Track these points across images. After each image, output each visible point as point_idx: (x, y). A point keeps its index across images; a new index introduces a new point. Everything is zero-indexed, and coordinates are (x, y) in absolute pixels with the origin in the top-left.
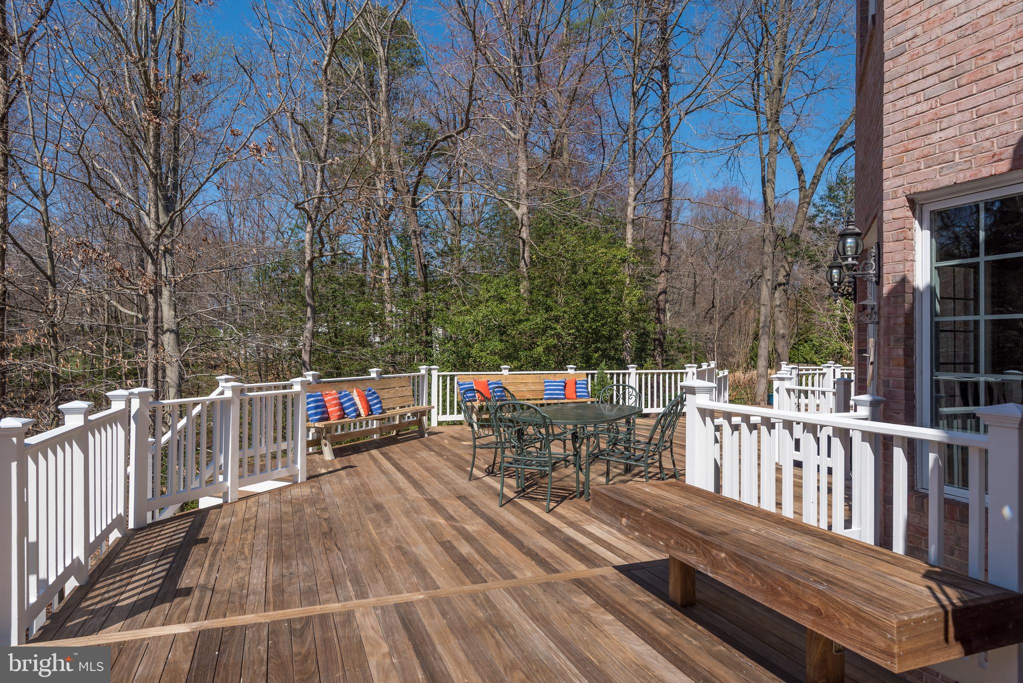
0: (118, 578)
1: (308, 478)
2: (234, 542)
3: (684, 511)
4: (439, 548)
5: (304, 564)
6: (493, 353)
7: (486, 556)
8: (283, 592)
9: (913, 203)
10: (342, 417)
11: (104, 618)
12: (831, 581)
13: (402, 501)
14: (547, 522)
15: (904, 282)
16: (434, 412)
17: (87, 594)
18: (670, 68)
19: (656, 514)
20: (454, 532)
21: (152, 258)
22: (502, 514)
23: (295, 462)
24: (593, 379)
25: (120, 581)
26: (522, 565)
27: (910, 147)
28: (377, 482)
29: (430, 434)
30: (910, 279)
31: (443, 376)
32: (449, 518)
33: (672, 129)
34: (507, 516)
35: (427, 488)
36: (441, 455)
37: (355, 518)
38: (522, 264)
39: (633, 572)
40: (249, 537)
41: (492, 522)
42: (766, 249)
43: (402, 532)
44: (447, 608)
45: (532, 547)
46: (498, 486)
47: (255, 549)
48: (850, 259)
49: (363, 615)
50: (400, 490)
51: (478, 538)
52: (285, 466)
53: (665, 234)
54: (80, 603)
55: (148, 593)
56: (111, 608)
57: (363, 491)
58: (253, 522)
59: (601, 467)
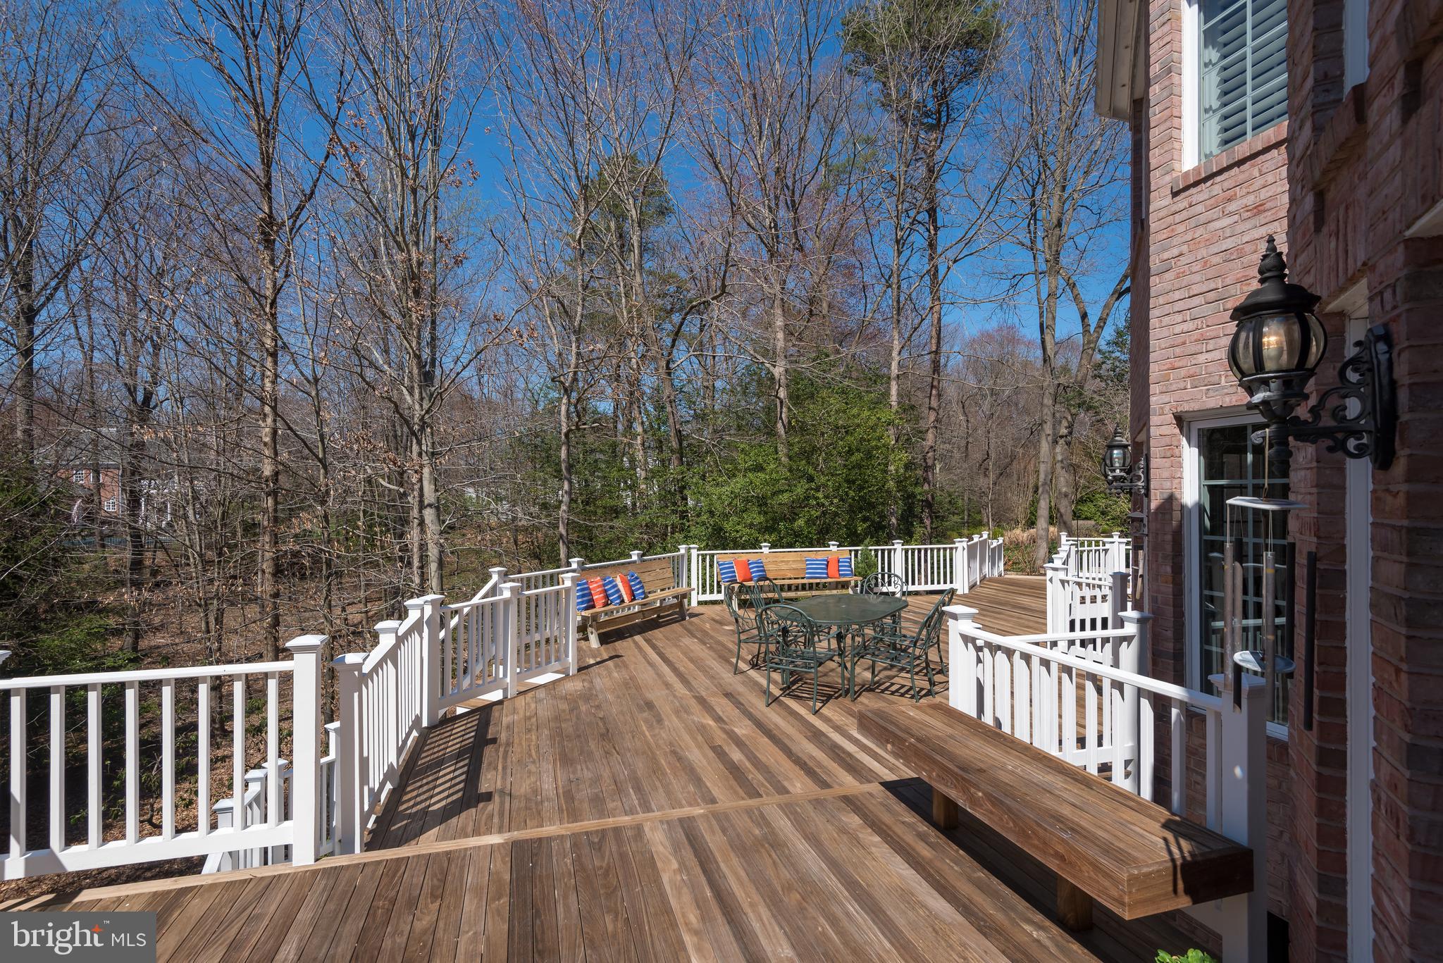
0: (425, 781)
1: (580, 670)
2: (520, 744)
3: (946, 742)
4: (711, 754)
5: (587, 768)
6: (751, 526)
7: (757, 763)
8: (573, 799)
9: (1180, 420)
10: (606, 604)
11: (421, 823)
12: (1075, 830)
13: (671, 698)
14: (813, 726)
15: (1171, 499)
16: (694, 594)
17: (401, 797)
18: (938, 210)
19: (919, 745)
20: (724, 736)
21: (417, 438)
22: (769, 716)
23: (567, 656)
24: (856, 556)
25: (427, 783)
26: (791, 775)
27: (1177, 365)
28: (645, 675)
29: (693, 615)
30: (1178, 496)
31: (702, 555)
32: (718, 719)
33: (940, 278)
34: (774, 717)
35: (693, 683)
36: (704, 644)
37: (628, 718)
38: (780, 425)
39: (899, 789)
40: (534, 737)
41: (759, 724)
42: (1046, 401)
43: (675, 735)
44: (726, 825)
45: (800, 755)
46: (764, 682)
47: (541, 751)
48: (1118, 471)
49: (651, 829)
50: (667, 685)
51: (748, 743)
52: (558, 659)
53: (932, 387)
54: (397, 807)
55: (455, 797)
56: (425, 812)
57: (631, 685)
58: (534, 720)
59: (867, 662)
